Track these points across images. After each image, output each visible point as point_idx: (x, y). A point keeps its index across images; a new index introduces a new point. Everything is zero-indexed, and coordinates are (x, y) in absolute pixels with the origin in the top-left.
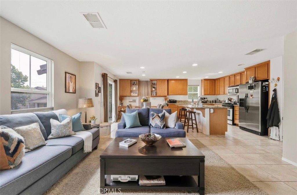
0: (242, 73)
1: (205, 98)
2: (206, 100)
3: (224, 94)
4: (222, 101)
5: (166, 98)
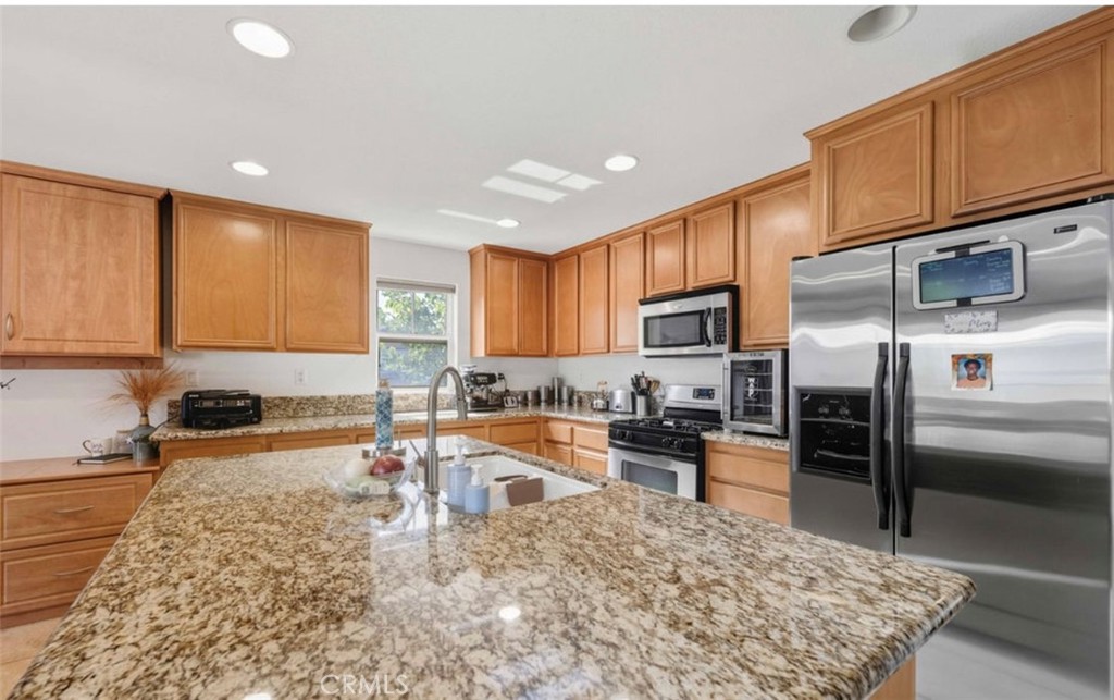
0: (742, 202)
1: (492, 379)
2: (498, 387)
3: (609, 351)
4: (589, 394)
5: (153, 374)
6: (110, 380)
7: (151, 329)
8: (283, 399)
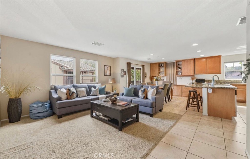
5: (193, 77)
6: (190, 78)
7: (193, 73)
8: (209, 80)
